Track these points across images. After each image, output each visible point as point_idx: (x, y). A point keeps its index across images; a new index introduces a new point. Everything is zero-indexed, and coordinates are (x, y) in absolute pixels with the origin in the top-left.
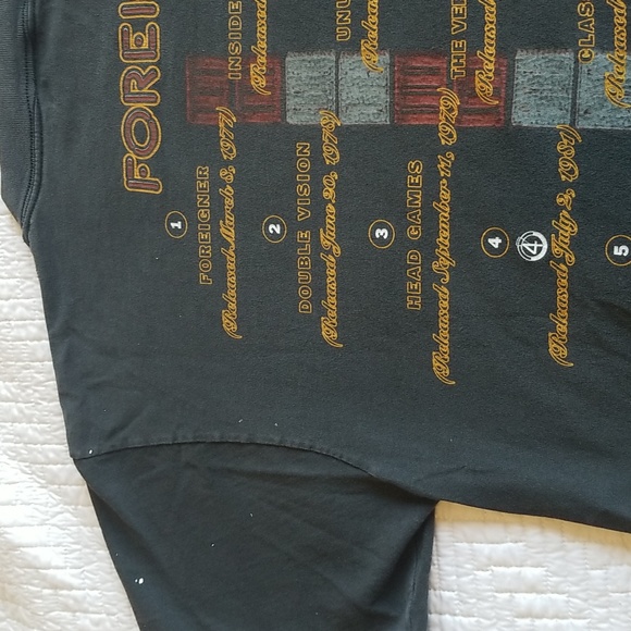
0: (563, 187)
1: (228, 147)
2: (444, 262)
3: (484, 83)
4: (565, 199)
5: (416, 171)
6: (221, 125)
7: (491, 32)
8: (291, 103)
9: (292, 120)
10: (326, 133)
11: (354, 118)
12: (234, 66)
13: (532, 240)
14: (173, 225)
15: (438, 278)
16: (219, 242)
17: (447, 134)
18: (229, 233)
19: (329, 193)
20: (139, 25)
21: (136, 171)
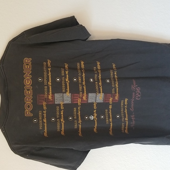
0: (95, 110)
1: (45, 108)
2: (80, 121)
3: (84, 98)
4: (95, 111)
5: (75, 109)
6: (44, 104)
7: (85, 92)
8: (56, 101)
9: (56, 103)
10: (61, 105)
11: (66, 102)
12: (46, 96)
13: (91, 117)
14: (35, 121)
15: (79, 124)
16: (43, 122)
17: (79, 104)
18: (45, 121)
19: (62, 113)
20: (28, 90)
21: (28, 113)
